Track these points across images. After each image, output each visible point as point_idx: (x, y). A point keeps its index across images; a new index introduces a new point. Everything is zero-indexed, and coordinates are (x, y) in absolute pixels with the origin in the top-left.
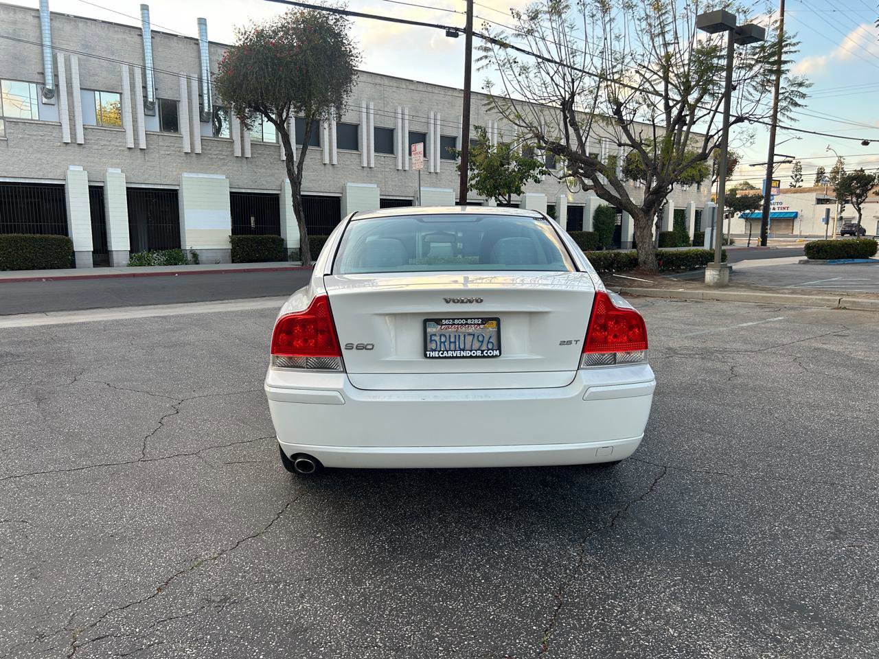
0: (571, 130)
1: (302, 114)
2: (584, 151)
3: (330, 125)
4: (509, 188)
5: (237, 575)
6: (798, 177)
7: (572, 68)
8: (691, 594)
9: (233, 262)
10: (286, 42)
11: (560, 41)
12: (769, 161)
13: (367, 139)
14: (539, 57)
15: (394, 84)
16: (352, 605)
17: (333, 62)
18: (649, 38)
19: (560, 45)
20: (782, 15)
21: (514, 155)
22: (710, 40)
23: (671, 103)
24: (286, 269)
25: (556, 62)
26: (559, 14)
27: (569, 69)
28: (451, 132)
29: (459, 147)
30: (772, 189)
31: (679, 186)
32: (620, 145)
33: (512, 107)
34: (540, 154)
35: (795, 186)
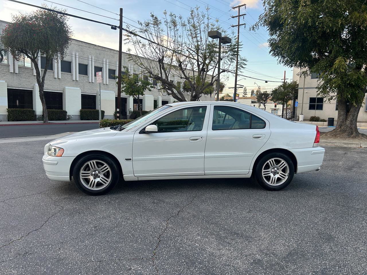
0: (163, 71)
1: (45, 56)
2: (168, 79)
3: (58, 61)
4: (139, 92)
5: (30, 244)
6: (245, 93)
7: (163, 46)
8: (204, 233)
9: (9, 121)
10: (37, 23)
11: (158, 35)
12: (235, 87)
13: (75, 68)
14: (150, 41)
15: (88, 46)
16: (81, 249)
17: (60, 34)
18: (191, 38)
19: (158, 37)
20: (239, 33)
21: (140, 79)
22: (213, 41)
23: (200, 63)
24: (36, 124)
25: (156, 44)
26: (157, 25)
27: (162, 47)
28: (113, 68)
29: (117, 74)
30: (236, 97)
31: (204, 95)
32: (181, 78)
33: (139, 60)
34: (150, 80)
35: (244, 96)
